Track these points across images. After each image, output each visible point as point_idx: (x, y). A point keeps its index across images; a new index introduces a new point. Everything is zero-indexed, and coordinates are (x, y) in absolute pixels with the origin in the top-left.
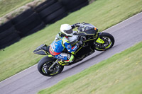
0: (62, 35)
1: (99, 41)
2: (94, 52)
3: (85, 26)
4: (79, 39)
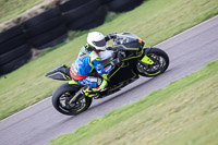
0: (90, 49)
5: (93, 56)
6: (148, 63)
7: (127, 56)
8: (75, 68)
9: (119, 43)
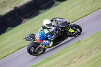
1: (71, 30)
2: (67, 38)
3: (60, 20)
4: (56, 30)
5: (46, 31)
6: (72, 31)
7: (62, 29)
8: (38, 37)
9: (58, 23)
